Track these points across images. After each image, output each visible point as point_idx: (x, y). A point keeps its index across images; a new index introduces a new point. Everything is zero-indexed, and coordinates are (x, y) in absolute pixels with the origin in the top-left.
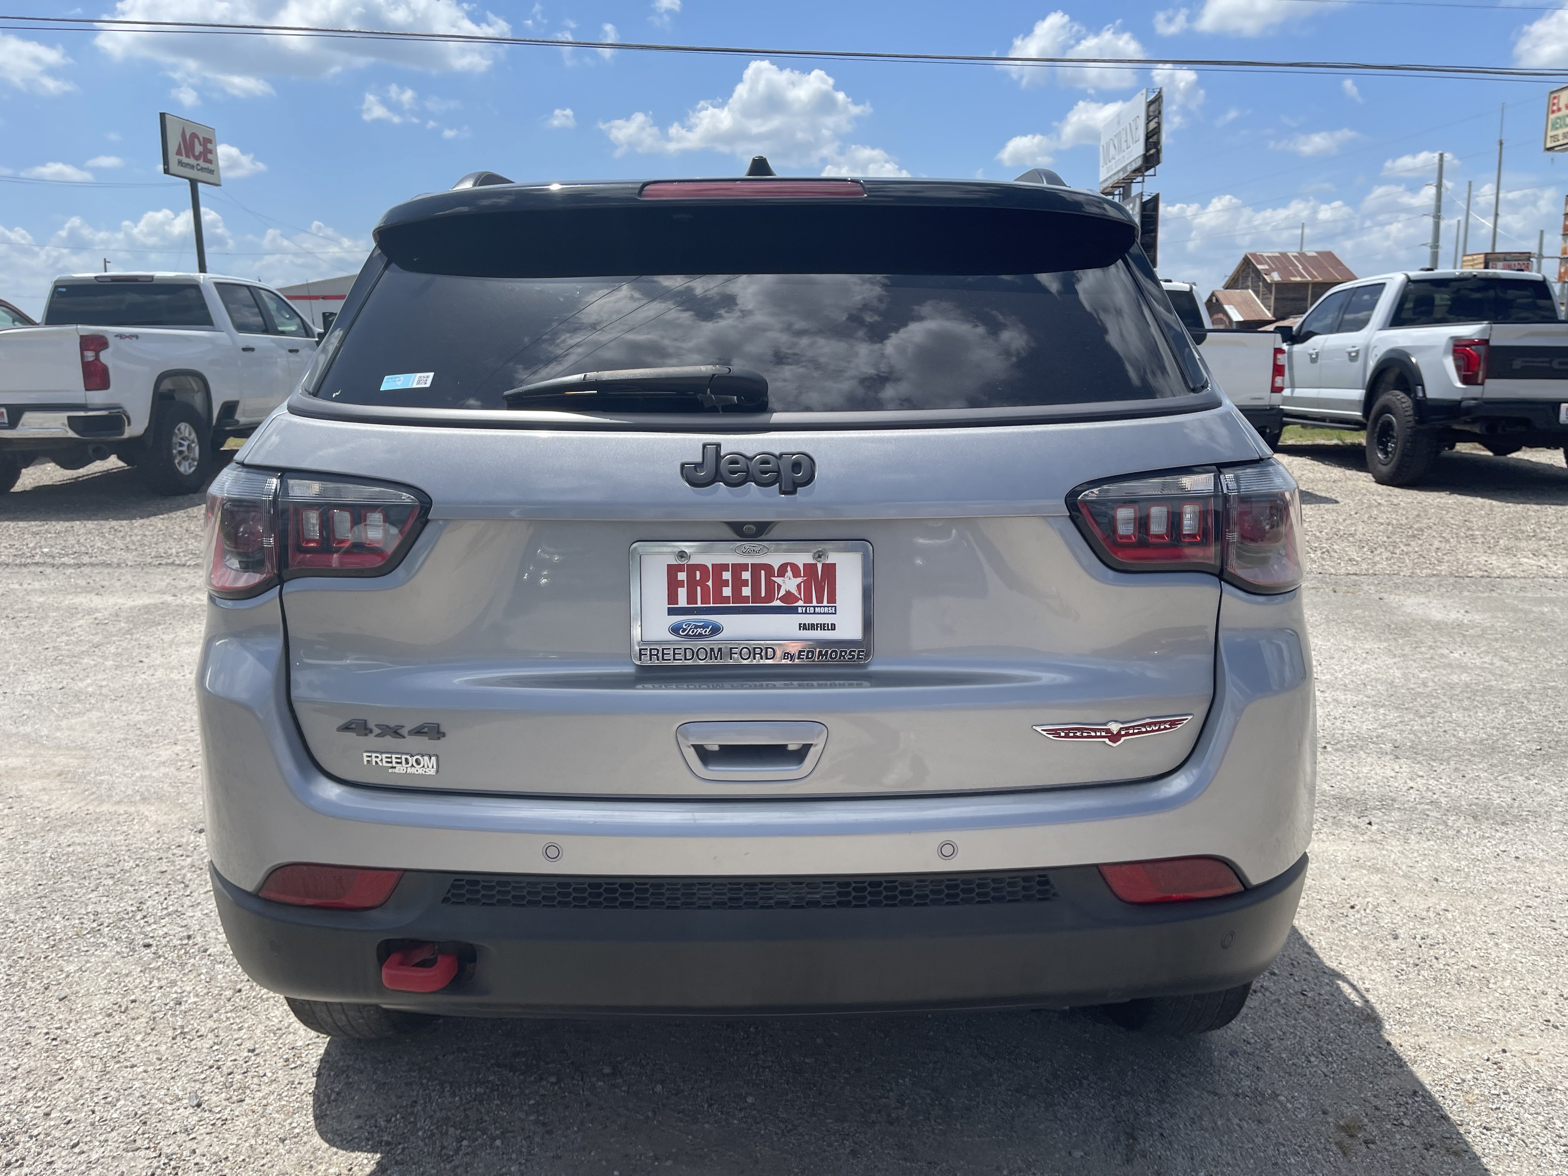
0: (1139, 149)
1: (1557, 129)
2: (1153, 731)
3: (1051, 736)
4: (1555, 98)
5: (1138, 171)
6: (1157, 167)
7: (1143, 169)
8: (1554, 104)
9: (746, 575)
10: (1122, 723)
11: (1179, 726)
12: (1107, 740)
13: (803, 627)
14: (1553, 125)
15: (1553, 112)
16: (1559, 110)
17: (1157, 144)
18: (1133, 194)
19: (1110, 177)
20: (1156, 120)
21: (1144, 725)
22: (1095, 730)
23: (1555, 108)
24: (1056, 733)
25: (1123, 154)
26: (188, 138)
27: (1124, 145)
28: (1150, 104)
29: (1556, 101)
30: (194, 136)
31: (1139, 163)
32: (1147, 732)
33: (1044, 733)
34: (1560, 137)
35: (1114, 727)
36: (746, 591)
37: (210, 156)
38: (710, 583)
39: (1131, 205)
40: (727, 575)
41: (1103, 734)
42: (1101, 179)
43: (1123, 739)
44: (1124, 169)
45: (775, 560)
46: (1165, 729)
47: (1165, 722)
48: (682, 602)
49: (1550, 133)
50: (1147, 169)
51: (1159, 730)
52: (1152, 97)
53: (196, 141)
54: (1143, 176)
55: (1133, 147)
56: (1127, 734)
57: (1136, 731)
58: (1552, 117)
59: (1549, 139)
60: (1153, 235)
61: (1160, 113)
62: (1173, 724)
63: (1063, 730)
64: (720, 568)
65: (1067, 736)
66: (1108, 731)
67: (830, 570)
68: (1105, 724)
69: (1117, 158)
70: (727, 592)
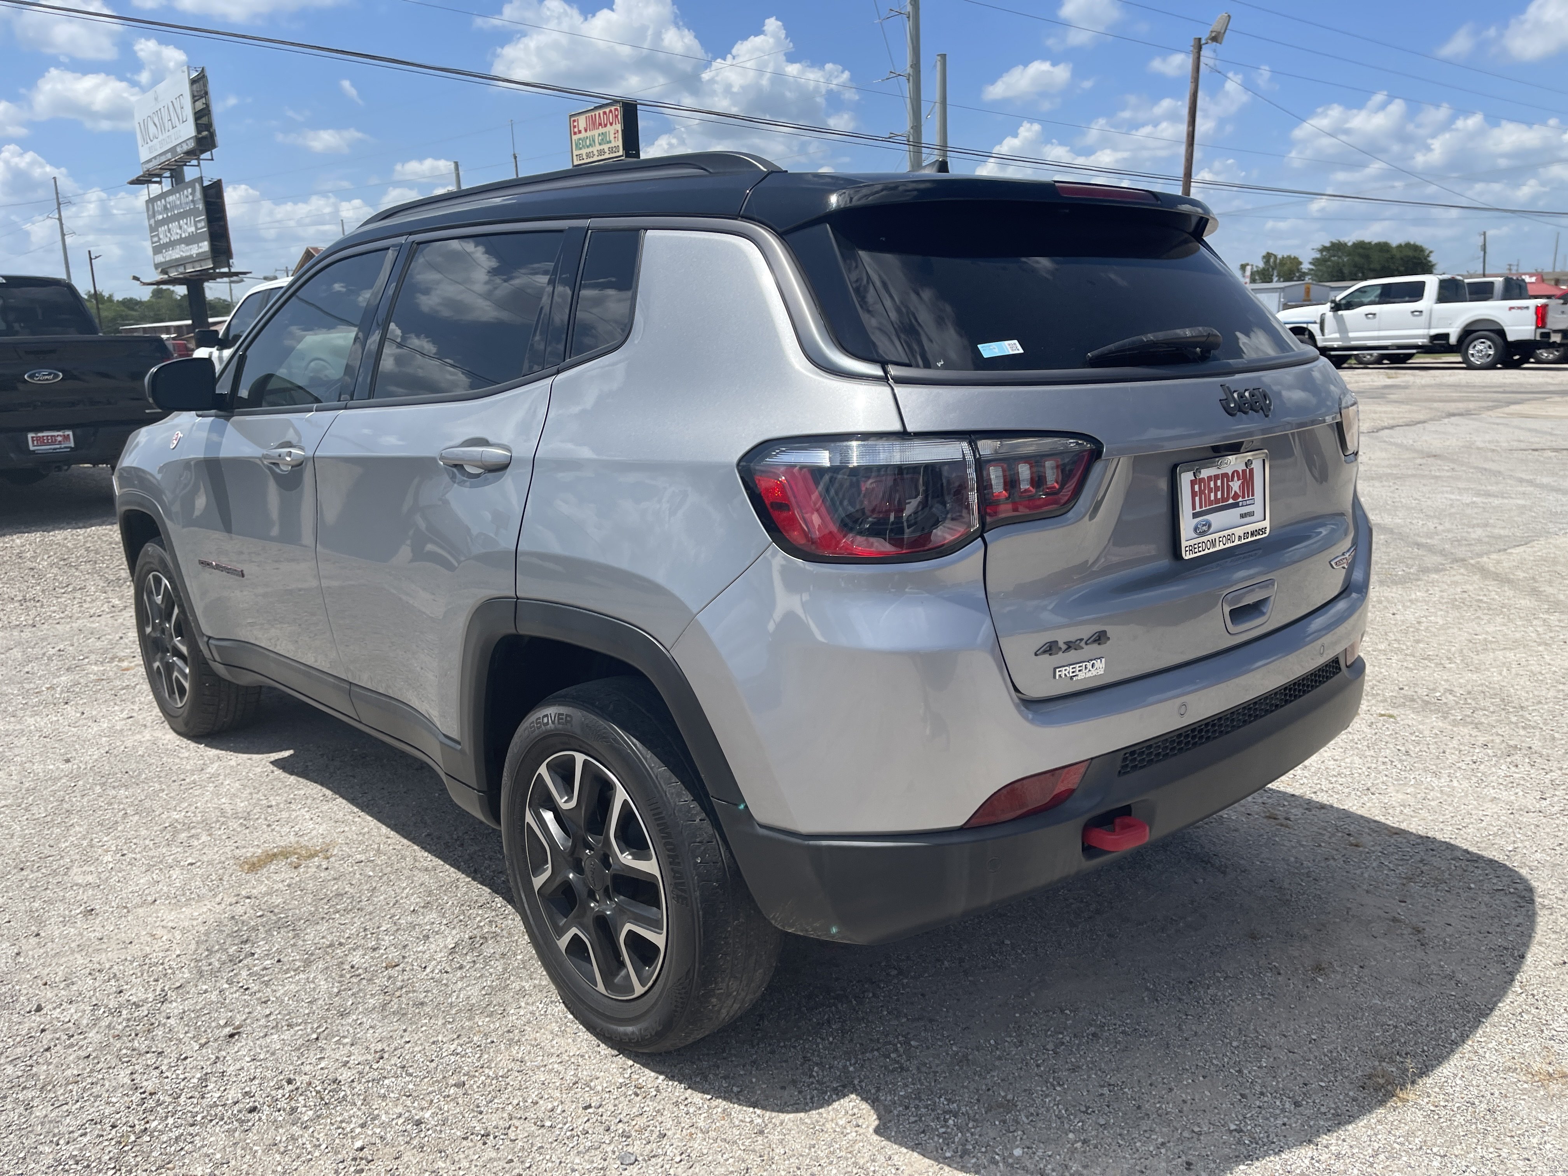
0: (188, 130)
1: (581, 149)
4: (574, 121)
5: (191, 153)
6: (213, 151)
7: (198, 153)
8: (575, 127)
9: (1219, 483)
14: (576, 145)
15: (575, 133)
16: (580, 132)
17: (209, 126)
18: (188, 178)
19: (155, 158)
20: (204, 100)
23: (576, 130)
25: (168, 134)
27: (168, 125)
28: (193, 82)
29: (576, 124)
31: (192, 145)
34: (585, 157)
36: (1220, 495)
38: (1206, 491)
39: (190, 190)
40: (1212, 484)
42: (143, 160)
44: (173, 150)
45: (1230, 468)
48: (1196, 509)
49: (575, 153)
50: (203, 151)
52: (194, 74)
54: (198, 159)
55: (180, 127)
58: (574, 137)
59: (575, 158)
60: (222, 223)
61: (206, 93)
64: (1210, 479)
67: (1251, 471)
69: (161, 137)
70: (1213, 496)
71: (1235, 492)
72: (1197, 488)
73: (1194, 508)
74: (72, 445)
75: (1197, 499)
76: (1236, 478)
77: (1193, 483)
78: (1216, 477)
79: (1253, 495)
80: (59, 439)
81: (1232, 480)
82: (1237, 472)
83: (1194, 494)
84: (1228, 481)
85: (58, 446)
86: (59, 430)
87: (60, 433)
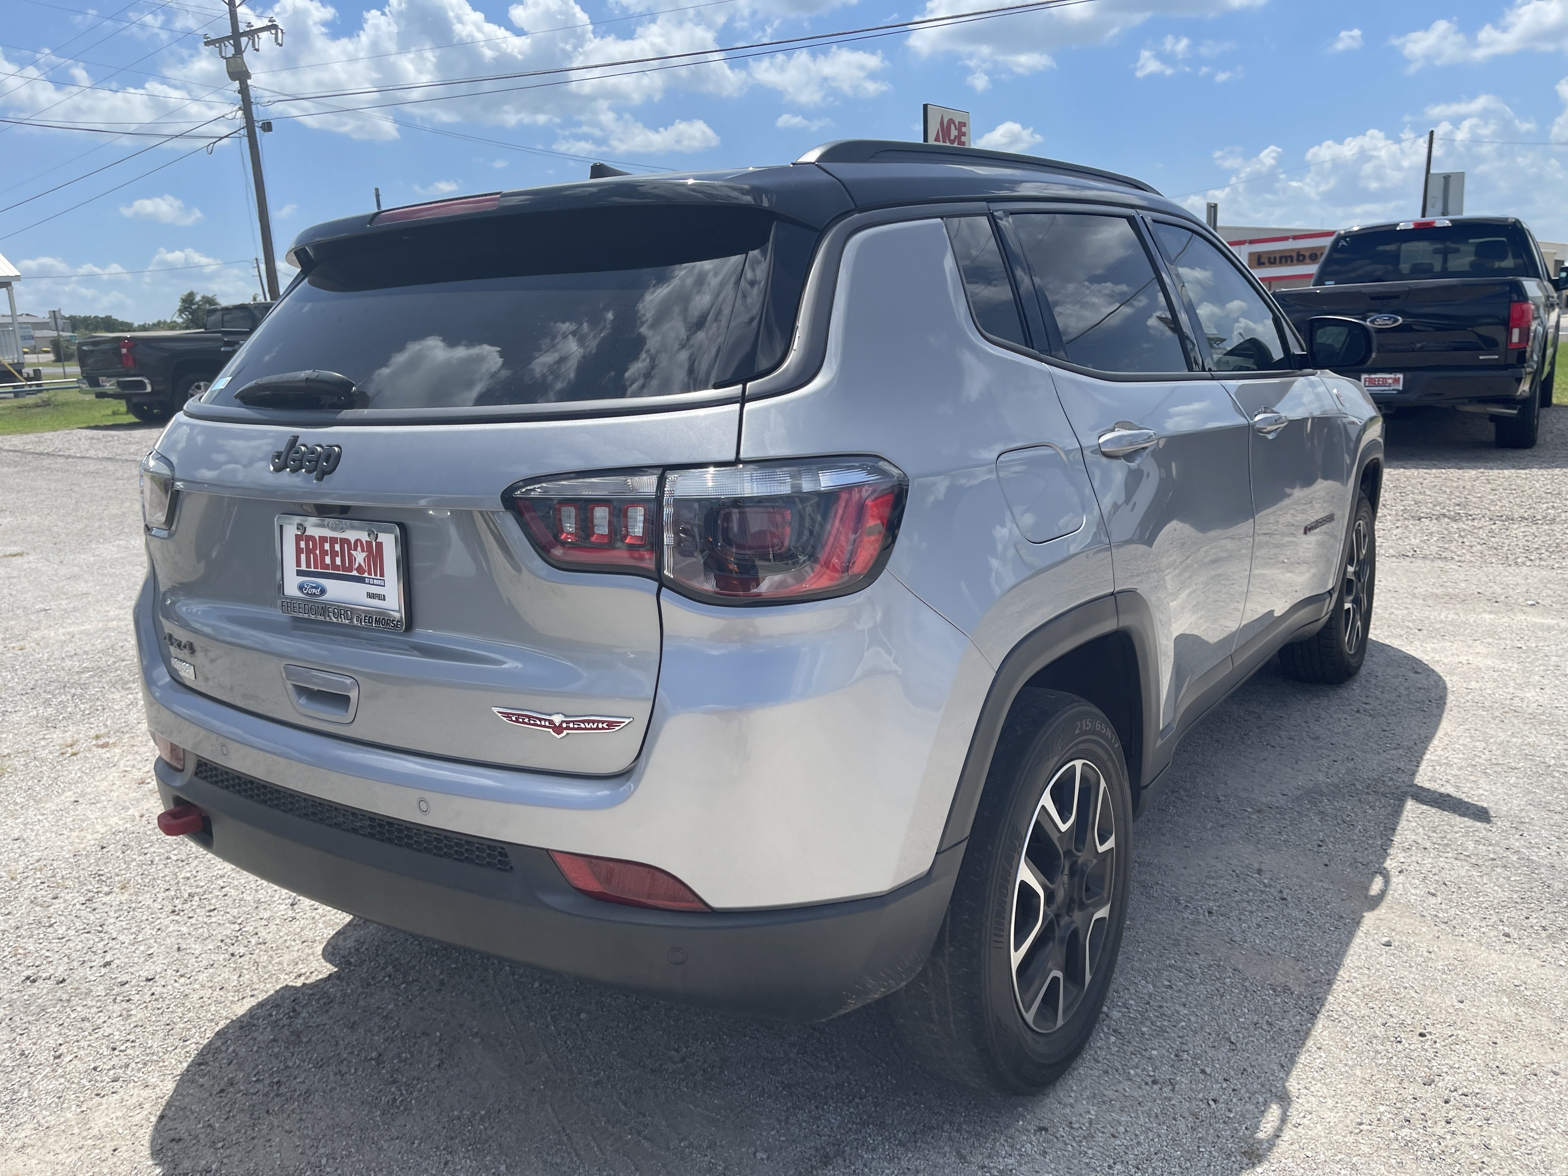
2: (591, 729)
3: (505, 719)
9: (337, 547)
10: (566, 716)
11: (617, 728)
12: (551, 730)
13: (371, 596)
21: (583, 722)
22: (540, 720)
24: (508, 716)
26: (945, 123)
30: (951, 121)
32: (586, 729)
33: (500, 715)
35: (557, 719)
36: (338, 561)
37: (963, 139)
38: (318, 552)
40: (327, 546)
41: (547, 724)
43: (565, 732)
45: (352, 535)
46: (603, 728)
47: (603, 722)
48: (303, 567)
51: (597, 728)
53: (952, 125)
56: (568, 728)
57: (576, 726)
62: (611, 725)
63: (514, 714)
64: (323, 539)
65: (517, 721)
66: (551, 722)
67: (380, 545)
68: (550, 715)
70: (328, 560)
71: (360, 564)
72: (303, 544)
73: (298, 564)
74: (1401, 388)
75: (303, 557)
76: (359, 549)
77: (298, 538)
78: (333, 541)
79: (382, 575)
80: (1390, 381)
81: (355, 550)
82: (361, 542)
83: (299, 551)
84: (349, 549)
85: (1387, 388)
86: (1390, 373)
87: (1392, 376)
